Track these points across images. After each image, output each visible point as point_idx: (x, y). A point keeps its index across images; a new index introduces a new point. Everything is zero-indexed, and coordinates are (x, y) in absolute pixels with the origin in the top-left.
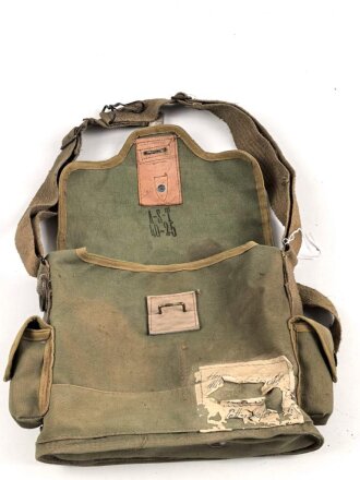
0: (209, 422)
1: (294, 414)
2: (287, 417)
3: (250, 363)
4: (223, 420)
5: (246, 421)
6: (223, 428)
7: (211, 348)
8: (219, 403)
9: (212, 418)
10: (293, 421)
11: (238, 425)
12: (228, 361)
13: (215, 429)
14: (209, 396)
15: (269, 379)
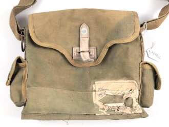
1: (138, 109)
2: (135, 110)
3: (118, 81)
4: (106, 110)
5: (116, 111)
6: (106, 114)
7: (100, 73)
9: (101, 109)
10: (137, 112)
11: (112, 113)
13: (102, 114)
15: (127, 92)
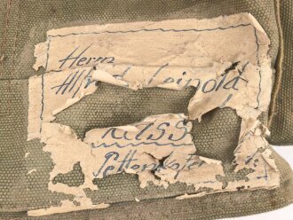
0: (52, 187)
1: (261, 168)
2: (243, 175)
4: (88, 183)
6: (87, 204)
8: (82, 136)
9: (60, 179)
11: (123, 193)
12: (115, 16)
13: (67, 206)
14: (58, 119)
15: (209, 77)
